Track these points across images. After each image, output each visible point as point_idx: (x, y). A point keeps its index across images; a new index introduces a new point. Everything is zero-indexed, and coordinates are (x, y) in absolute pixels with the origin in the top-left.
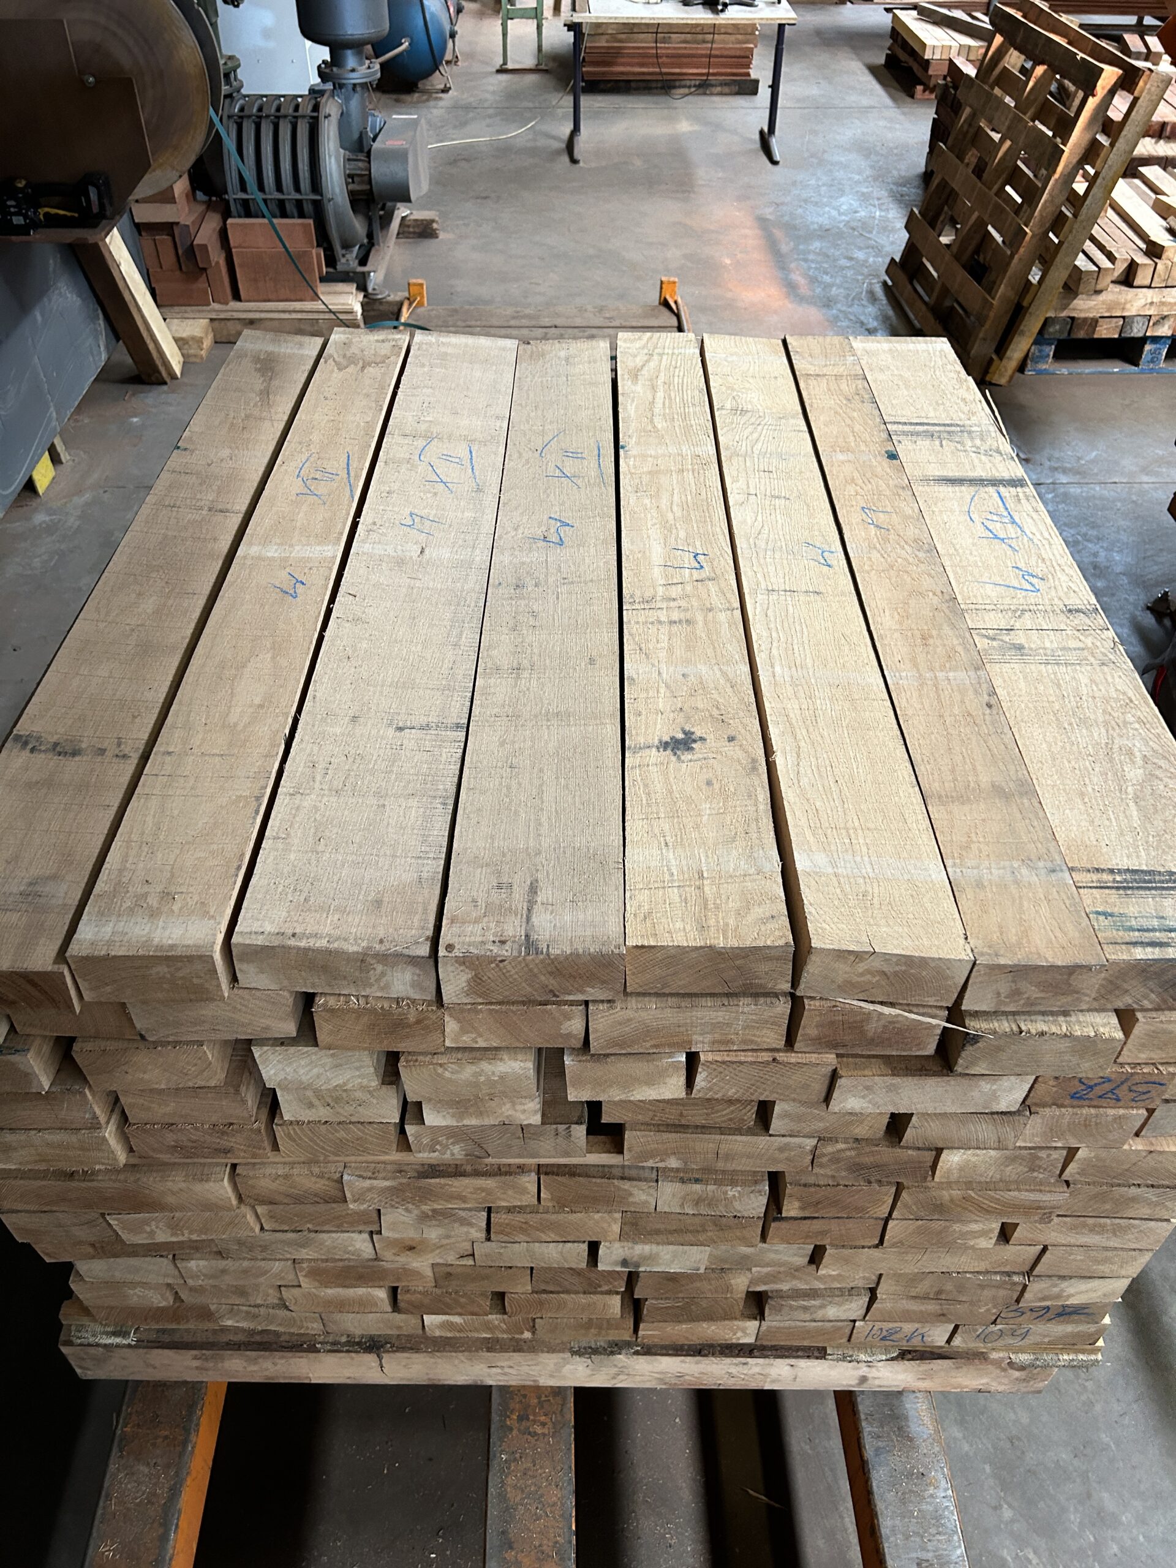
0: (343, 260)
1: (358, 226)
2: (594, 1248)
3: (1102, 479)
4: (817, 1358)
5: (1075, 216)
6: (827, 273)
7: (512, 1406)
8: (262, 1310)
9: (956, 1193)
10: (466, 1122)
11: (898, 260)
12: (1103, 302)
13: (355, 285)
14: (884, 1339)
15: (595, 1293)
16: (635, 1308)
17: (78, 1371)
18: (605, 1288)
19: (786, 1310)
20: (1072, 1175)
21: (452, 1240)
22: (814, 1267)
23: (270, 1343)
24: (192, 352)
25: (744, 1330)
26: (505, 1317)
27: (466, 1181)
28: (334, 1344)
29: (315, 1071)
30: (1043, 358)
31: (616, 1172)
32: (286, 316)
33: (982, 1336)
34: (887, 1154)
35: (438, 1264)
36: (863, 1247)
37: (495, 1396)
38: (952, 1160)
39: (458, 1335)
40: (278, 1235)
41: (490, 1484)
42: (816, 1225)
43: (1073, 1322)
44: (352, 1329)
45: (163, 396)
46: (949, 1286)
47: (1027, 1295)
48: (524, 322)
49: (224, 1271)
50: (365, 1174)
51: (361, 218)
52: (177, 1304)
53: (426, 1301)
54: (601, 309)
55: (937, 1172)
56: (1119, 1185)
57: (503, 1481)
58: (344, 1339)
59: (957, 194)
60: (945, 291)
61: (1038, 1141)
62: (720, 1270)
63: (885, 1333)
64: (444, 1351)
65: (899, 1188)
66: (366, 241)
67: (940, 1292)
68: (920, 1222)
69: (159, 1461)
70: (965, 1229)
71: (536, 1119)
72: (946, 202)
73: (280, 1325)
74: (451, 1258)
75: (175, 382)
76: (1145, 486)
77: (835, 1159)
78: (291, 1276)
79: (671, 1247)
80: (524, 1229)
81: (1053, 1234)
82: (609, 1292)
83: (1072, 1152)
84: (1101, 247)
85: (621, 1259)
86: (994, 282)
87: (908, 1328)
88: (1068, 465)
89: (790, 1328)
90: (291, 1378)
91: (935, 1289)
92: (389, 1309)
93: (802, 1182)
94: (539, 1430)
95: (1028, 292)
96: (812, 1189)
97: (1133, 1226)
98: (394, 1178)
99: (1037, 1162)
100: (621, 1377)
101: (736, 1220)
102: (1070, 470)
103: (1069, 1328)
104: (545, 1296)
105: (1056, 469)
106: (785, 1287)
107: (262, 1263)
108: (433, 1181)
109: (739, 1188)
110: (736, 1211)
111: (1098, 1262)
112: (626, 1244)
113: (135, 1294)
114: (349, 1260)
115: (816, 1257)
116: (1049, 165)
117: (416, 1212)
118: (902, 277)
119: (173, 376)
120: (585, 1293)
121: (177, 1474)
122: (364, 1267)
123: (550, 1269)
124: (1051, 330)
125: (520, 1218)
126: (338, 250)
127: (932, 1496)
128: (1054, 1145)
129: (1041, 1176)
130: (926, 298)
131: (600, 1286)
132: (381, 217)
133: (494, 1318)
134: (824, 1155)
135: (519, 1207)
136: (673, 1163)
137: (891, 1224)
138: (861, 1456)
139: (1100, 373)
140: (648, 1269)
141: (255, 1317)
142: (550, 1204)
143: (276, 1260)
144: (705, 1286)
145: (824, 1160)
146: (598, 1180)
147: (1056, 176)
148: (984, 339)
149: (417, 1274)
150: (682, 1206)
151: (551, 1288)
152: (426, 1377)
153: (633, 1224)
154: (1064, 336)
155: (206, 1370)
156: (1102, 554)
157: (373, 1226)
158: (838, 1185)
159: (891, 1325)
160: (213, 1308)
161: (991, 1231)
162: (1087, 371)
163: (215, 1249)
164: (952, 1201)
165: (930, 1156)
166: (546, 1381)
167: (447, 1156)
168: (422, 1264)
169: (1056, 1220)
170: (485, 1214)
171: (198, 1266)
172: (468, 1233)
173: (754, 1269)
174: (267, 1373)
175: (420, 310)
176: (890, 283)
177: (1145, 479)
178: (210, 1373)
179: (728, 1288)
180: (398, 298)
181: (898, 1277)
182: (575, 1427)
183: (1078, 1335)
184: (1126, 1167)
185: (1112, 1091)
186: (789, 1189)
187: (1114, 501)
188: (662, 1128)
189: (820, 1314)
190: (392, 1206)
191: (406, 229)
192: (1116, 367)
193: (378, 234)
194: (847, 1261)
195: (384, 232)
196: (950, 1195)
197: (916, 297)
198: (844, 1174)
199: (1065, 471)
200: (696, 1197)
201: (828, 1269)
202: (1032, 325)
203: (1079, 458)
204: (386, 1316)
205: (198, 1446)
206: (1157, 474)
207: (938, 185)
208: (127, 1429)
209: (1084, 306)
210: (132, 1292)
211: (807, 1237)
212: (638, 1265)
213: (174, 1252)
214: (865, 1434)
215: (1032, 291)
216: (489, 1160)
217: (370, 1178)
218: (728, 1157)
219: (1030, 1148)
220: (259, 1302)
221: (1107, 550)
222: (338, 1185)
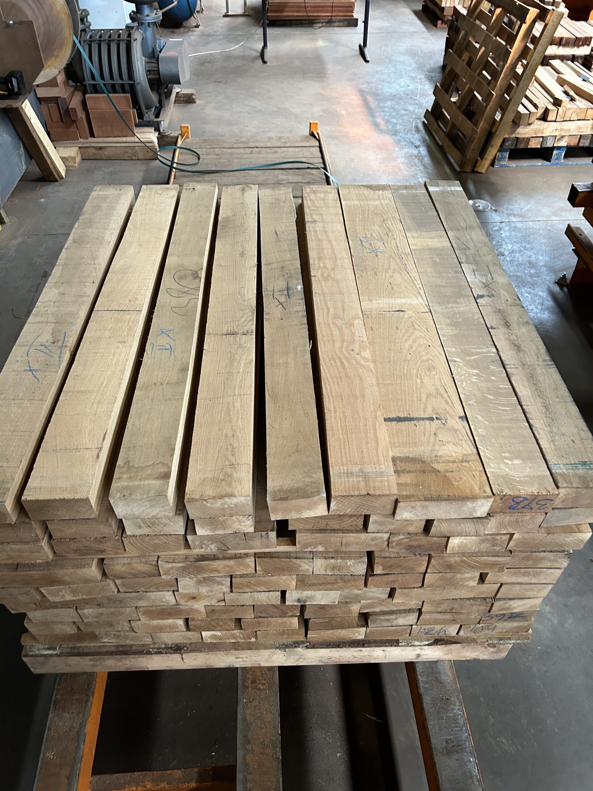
0: (147, 115)
1: (154, 97)
2: (283, 593)
3: (533, 219)
4: (395, 646)
5: (517, 85)
6: (394, 118)
7: (248, 676)
8: (122, 633)
9: (457, 559)
10: (217, 533)
11: (430, 110)
12: (532, 130)
13: (153, 128)
14: (426, 633)
15: (285, 617)
16: (305, 623)
17: (32, 670)
18: (290, 614)
19: (378, 621)
20: (511, 547)
21: (214, 593)
22: (391, 599)
23: (127, 651)
24: (70, 164)
25: (358, 633)
26: (242, 631)
27: (219, 562)
28: (158, 648)
29: (142, 509)
30: (503, 158)
31: (293, 555)
32: (119, 145)
33: (474, 630)
34: (424, 540)
35: (207, 605)
36: (414, 588)
37: (240, 672)
38: (454, 542)
39: (219, 641)
40: (128, 594)
41: (238, 714)
42: (391, 578)
43: (517, 621)
44: (167, 640)
45: (56, 188)
46: (456, 606)
47: (493, 608)
48: (241, 145)
49: (101, 614)
50: (169, 561)
51: (155, 93)
52: (79, 632)
53: (203, 625)
54: (280, 138)
55: (448, 548)
56: (535, 552)
57: (244, 712)
58: (163, 646)
59: (459, 76)
60: (454, 126)
61: (494, 531)
62: (345, 602)
63: (427, 631)
64: (214, 651)
65: (430, 557)
66: (158, 105)
67: (452, 609)
68: (441, 574)
69: (74, 711)
70: (463, 576)
71: (252, 530)
72: (453, 80)
73: (131, 640)
74: (214, 602)
75: (62, 180)
76: (554, 222)
77: (399, 544)
78: (136, 615)
79: (321, 592)
80: (249, 585)
81: (505, 578)
82: (292, 616)
83: (512, 535)
84: (531, 101)
85: (297, 599)
86: (478, 120)
87: (438, 627)
88: (516, 213)
89: (381, 630)
90: (139, 668)
91: (450, 608)
92: (185, 630)
93: (383, 556)
94: (261, 687)
95: (495, 124)
96: (388, 560)
97: (544, 572)
98: (184, 562)
99: (496, 542)
100: (302, 660)
101: (352, 577)
102: (517, 215)
103: (515, 624)
104: (261, 619)
105: (510, 215)
106: (377, 610)
107: (121, 609)
108: (203, 563)
109: (353, 561)
110: (352, 572)
111: (526, 590)
112: (299, 591)
113: (58, 628)
114: (163, 606)
115: (392, 594)
116: (504, 59)
117: (195, 579)
118: (432, 119)
119: (61, 178)
120: (280, 617)
121: (83, 716)
122: (171, 609)
123: (262, 605)
124: (507, 144)
125: (247, 580)
126: (144, 110)
127: (452, 709)
128: (502, 532)
129: (498, 548)
130: (444, 130)
131: (287, 613)
132: (165, 93)
133: (237, 632)
134: (394, 542)
135: (246, 574)
136: (320, 549)
137: (427, 575)
138: (418, 692)
139: (532, 166)
140: (310, 603)
141: (118, 636)
142: (261, 573)
143: (127, 607)
144: (338, 610)
145: (394, 544)
146: (284, 560)
147: (507, 65)
148: (474, 150)
149: (197, 611)
150: (326, 571)
151: (263, 615)
152: (205, 665)
153: (302, 581)
154: (513, 147)
155: (96, 666)
156: (533, 256)
157: (174, 588)
158: (400, 557)
159: (429, 627)
160: (97, 633)
161: (475, 577)
162: (525, 165)
163: (97, 603)
164: (456, 563)
165: (444, 540)
166: (264, 664)
167: (209, 550)
168: (200, 606)
169: (506, 570)
170: (229, 579)
171: (88, 612)
172: (221, 589)
173: (362, 602)
174: (126, 666)
175: (187, 140)
176: (426, 122)
177: (554, 218)
178: (98, 667)
179: (350, 611)
180: (176, 135)
181: (432, 602)
182: (280, 685)
183: (519, 627)
184: (537, 542)
185: (528, 505)
186: (377, 560)
187: (539, 229)
188: (314, 531)
189: (395, 623)
190: (183, 576)
191: (179, 99)
192: (539, 163)
193: (164, 101)
194: (406, 595)
195: (168, 100)
196: (455, 560)
197: (439, 129)
198: (403, 551)
199: (514, 215)
200: (332, 566)
201: (398, 599)
202: (497, 142)
203: (522, 209)
204: (184, 633)
205: (94, 703)
206: (560, 216)
207: (449, 71)
208: (58, 697)
209: (523, 132)
210: (56, 627)
211: (387, 584)
212: (305, 602)
213: (76, 605)
214: (420, 681)
215: (497, 124)
216: (229, 552)
217: (172, 562)
218: (347, 545)
219: (492, 535)
220: (120, 629)
221: (535, 254)
222: (156, 568)
